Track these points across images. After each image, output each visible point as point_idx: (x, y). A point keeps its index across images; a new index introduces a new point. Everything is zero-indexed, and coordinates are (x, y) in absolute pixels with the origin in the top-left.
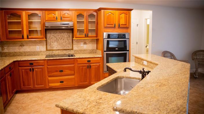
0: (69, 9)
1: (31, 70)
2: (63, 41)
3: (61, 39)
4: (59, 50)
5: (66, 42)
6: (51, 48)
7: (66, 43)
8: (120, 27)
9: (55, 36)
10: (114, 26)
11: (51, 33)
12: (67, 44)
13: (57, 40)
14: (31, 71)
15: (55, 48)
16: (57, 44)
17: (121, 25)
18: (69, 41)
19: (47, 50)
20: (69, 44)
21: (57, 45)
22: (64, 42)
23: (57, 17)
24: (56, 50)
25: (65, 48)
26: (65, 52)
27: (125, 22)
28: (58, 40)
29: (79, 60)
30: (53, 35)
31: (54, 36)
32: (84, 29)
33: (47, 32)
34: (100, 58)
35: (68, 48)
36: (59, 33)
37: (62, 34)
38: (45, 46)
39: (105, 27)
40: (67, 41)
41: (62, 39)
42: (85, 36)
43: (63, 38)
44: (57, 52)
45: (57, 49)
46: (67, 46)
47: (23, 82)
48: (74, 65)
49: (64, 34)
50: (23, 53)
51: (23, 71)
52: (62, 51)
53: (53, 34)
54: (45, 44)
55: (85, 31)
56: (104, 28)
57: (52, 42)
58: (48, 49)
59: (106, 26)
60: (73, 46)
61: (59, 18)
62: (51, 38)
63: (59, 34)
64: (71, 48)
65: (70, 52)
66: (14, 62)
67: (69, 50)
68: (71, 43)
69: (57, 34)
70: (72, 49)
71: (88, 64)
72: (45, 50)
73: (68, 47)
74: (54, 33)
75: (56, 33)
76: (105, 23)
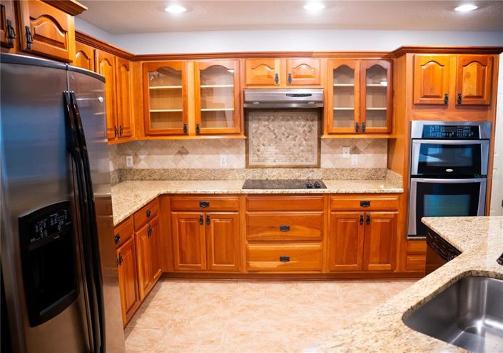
0: (312, 53)
1: (201, 220)
2: (293, 142)
3: (287, 137)
4: (280, 167)
5: (300, 145)
6: (258, 161)
7: (301, 148)
8: (462, 103)
9: (272, 129)
10: (443, 103)
11: (260, 120)
12: (303, 151)
13: (276, 140)
14: (202, 224)
15: (269, 163)
16: (277, 150)
17: (466, 97)
18: (309, 142)
19: (248, 166)
20: (308, 151)
21: (276, 154)
22: (294, 146)
23: (277, 75)
24: (274, 168)
25: (298, 163)
26: (298, 174)
27: (478, 90)
28: (280, 140)
29: (335, 198)
30: (264, 126)
31: (269, 128)
32: (353, 111)
33: (250, 118)
34: (397, 196)
35: (305, 163)
36: (283, 120)
37: (291, 123)
38: (244, 156)
39: (416, 105)
40: (304, 142)
41: (291, 136)
42: (357, 131)
43: (292, 134)
44: (276, 172)
45: (274, 164)
46: (303, 157)
47: (182, 252)
48: (323, 215)
49: (297, 123)
50: (185, 172)
51: (183, 221)
52: (288, 170)
53: (267, 123)
54: (244, 149)
55: (357, 114)
56: (413, 108)
57: (264, 145)
58: (251, 163)
59: (418, 102)
60: (319, 158)
61: (283, 79)
62: (261, 134)
63: (283, 123)
64: (314, 162)
65: (310, 175)
66: (161, 196)
67: (308, 167)
68: (316, 150)
69: (276, 123)
70: (318, 166)
71: (362, 213)
72: (243, 165)
73: (306, 160)
74: (268, 120)
75: (273, 120)
76: (417, 94)
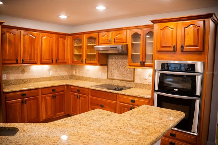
2: (124, 69)
3: (122, 67)
4: (118, 80)
5: (127, 71)
6: (111, 76)
7: (127, 72)
9: (117, 63)
11: (112, 59)
12: (128, 74)
13: (118, 68)
15: (115, 78)
16: (118, 72)
18: (131, 70)
19: (108, 78)
20: (130, 74)
21: (118, 74)
22: (125, 71)
24: (116, 80)
25: (126, 79)
26: (125, 84)
27: (194, 42)
28: (119, 68)
29: (121, 96)
30: (114, 61)
31: (116, 62)
32: (140, 55)
33: (109, 58)
34: (148, 100)
35: (129, 79)
36: (120, 59)
37: (124, 60)
38: (106, 74)
40: (128, 70)
41: (123, 66)
43: (124, 66)
44: (117, 82)
45: (117, 78)
46: (128, 76)
47: (72, 107)
49: (126, 60)
50: (88, 78)
52: (121, 81)
53: (115, 60)
54: (107, 71)
55: (141, 57)
57: (113, 70)
60: (134, 77)
62: (113, 65)
63: (121, 60)
64: (132, 79)
65: (130, 85)
67: (129, 81)
68: (133, 73)
69: (118, 60)
70: (133, 81)
71: (132, 106)
72: (106, 78)
73: (129, 78)
74: (115, 59)
75: (117, 59)
